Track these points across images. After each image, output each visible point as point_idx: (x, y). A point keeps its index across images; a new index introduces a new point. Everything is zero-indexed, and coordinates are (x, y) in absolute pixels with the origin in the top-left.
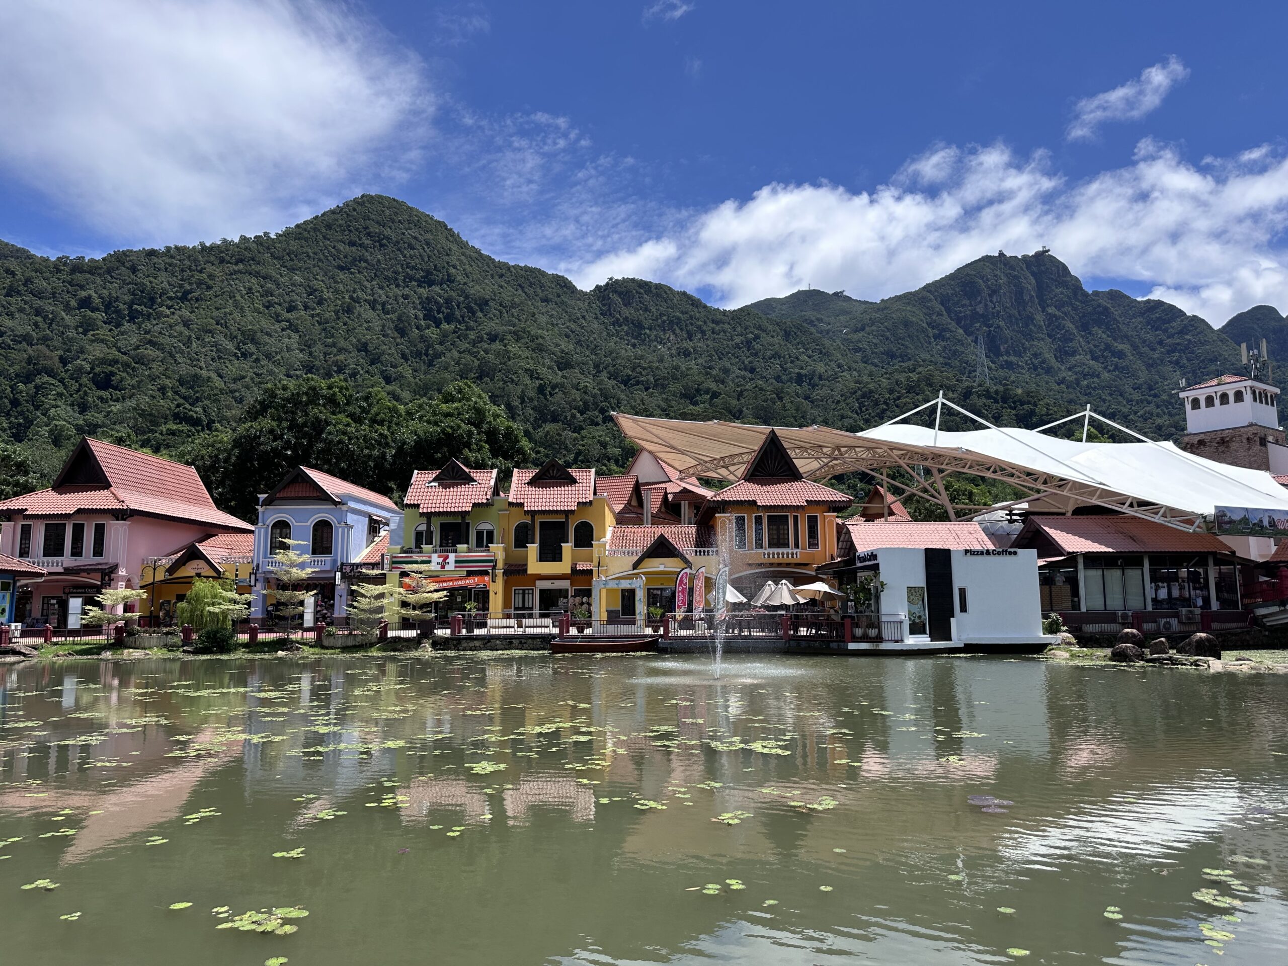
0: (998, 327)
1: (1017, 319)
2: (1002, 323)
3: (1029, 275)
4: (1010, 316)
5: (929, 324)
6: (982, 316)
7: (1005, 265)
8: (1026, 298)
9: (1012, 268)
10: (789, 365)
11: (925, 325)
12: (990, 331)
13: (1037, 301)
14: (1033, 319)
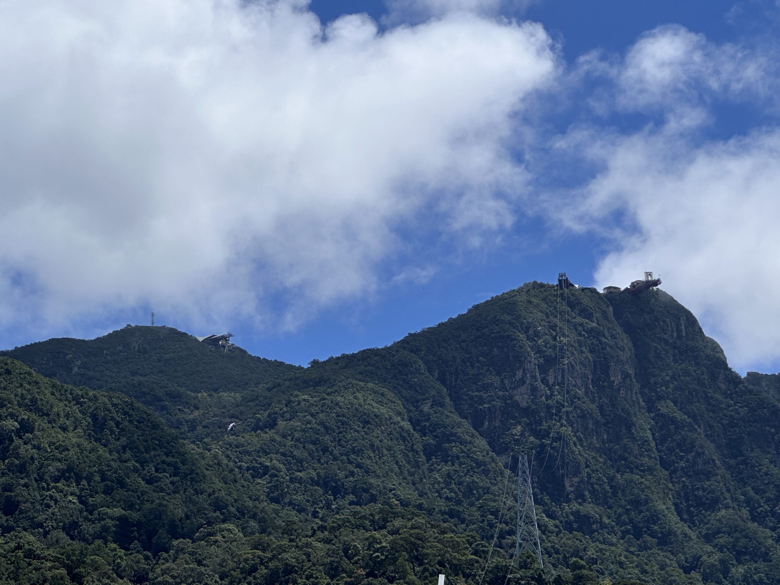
0: (559, 438)
1: (597, 423)
2: (567, 431)
3: (619, 330)
4: (584, 416)
5: (415, 423)
6: (526, 412)
7: (571, 305)
8: (616, 379)
9: (586, 313)
10: (99, 498)
11: (406, 425)
12: (543, 446)
13: (637, 386)
14: (630, 426)
